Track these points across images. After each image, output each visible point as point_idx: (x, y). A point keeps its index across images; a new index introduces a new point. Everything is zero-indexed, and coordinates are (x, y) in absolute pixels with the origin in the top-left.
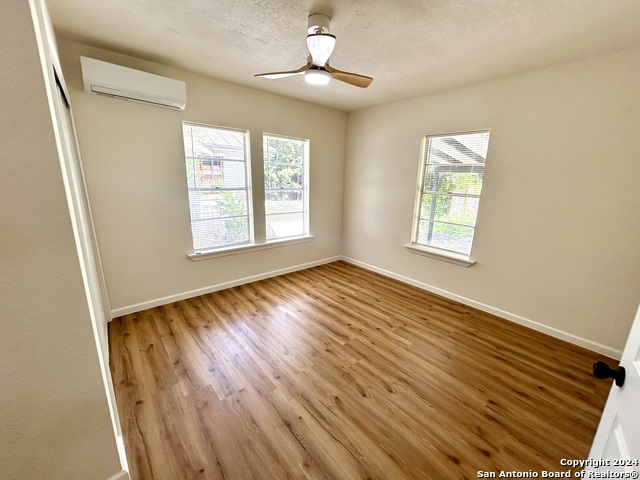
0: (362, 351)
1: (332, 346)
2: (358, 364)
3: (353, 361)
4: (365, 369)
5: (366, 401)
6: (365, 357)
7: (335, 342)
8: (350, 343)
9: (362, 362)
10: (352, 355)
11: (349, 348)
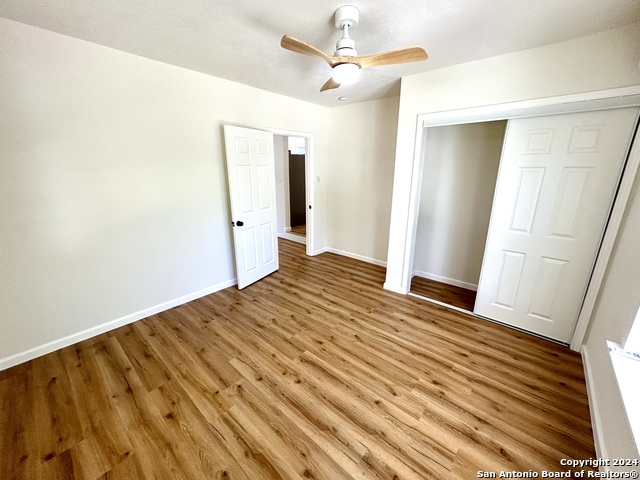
0: (287, 346)
1: (317, 348)
2: (294, 334)
3: (297, 336)
4: (288, 331)
5: (292, 313)
6: (286, 340)
7: (315, 353)
8: (299, 354)
9: (289, 336)
10: (297, 341)
11: (300, 348)
